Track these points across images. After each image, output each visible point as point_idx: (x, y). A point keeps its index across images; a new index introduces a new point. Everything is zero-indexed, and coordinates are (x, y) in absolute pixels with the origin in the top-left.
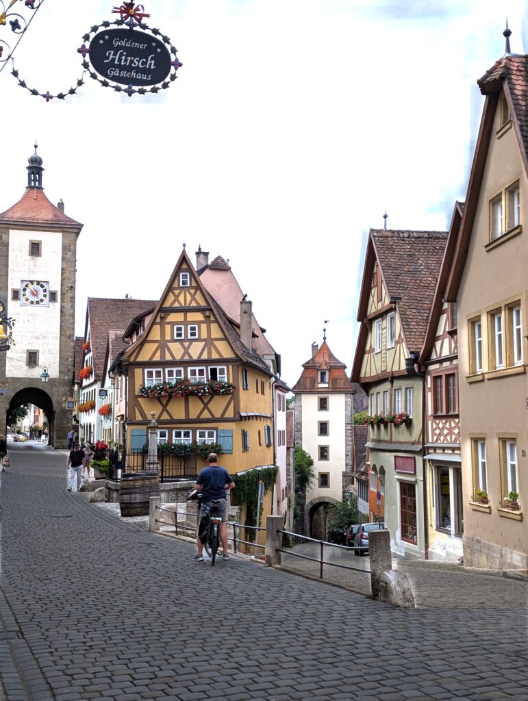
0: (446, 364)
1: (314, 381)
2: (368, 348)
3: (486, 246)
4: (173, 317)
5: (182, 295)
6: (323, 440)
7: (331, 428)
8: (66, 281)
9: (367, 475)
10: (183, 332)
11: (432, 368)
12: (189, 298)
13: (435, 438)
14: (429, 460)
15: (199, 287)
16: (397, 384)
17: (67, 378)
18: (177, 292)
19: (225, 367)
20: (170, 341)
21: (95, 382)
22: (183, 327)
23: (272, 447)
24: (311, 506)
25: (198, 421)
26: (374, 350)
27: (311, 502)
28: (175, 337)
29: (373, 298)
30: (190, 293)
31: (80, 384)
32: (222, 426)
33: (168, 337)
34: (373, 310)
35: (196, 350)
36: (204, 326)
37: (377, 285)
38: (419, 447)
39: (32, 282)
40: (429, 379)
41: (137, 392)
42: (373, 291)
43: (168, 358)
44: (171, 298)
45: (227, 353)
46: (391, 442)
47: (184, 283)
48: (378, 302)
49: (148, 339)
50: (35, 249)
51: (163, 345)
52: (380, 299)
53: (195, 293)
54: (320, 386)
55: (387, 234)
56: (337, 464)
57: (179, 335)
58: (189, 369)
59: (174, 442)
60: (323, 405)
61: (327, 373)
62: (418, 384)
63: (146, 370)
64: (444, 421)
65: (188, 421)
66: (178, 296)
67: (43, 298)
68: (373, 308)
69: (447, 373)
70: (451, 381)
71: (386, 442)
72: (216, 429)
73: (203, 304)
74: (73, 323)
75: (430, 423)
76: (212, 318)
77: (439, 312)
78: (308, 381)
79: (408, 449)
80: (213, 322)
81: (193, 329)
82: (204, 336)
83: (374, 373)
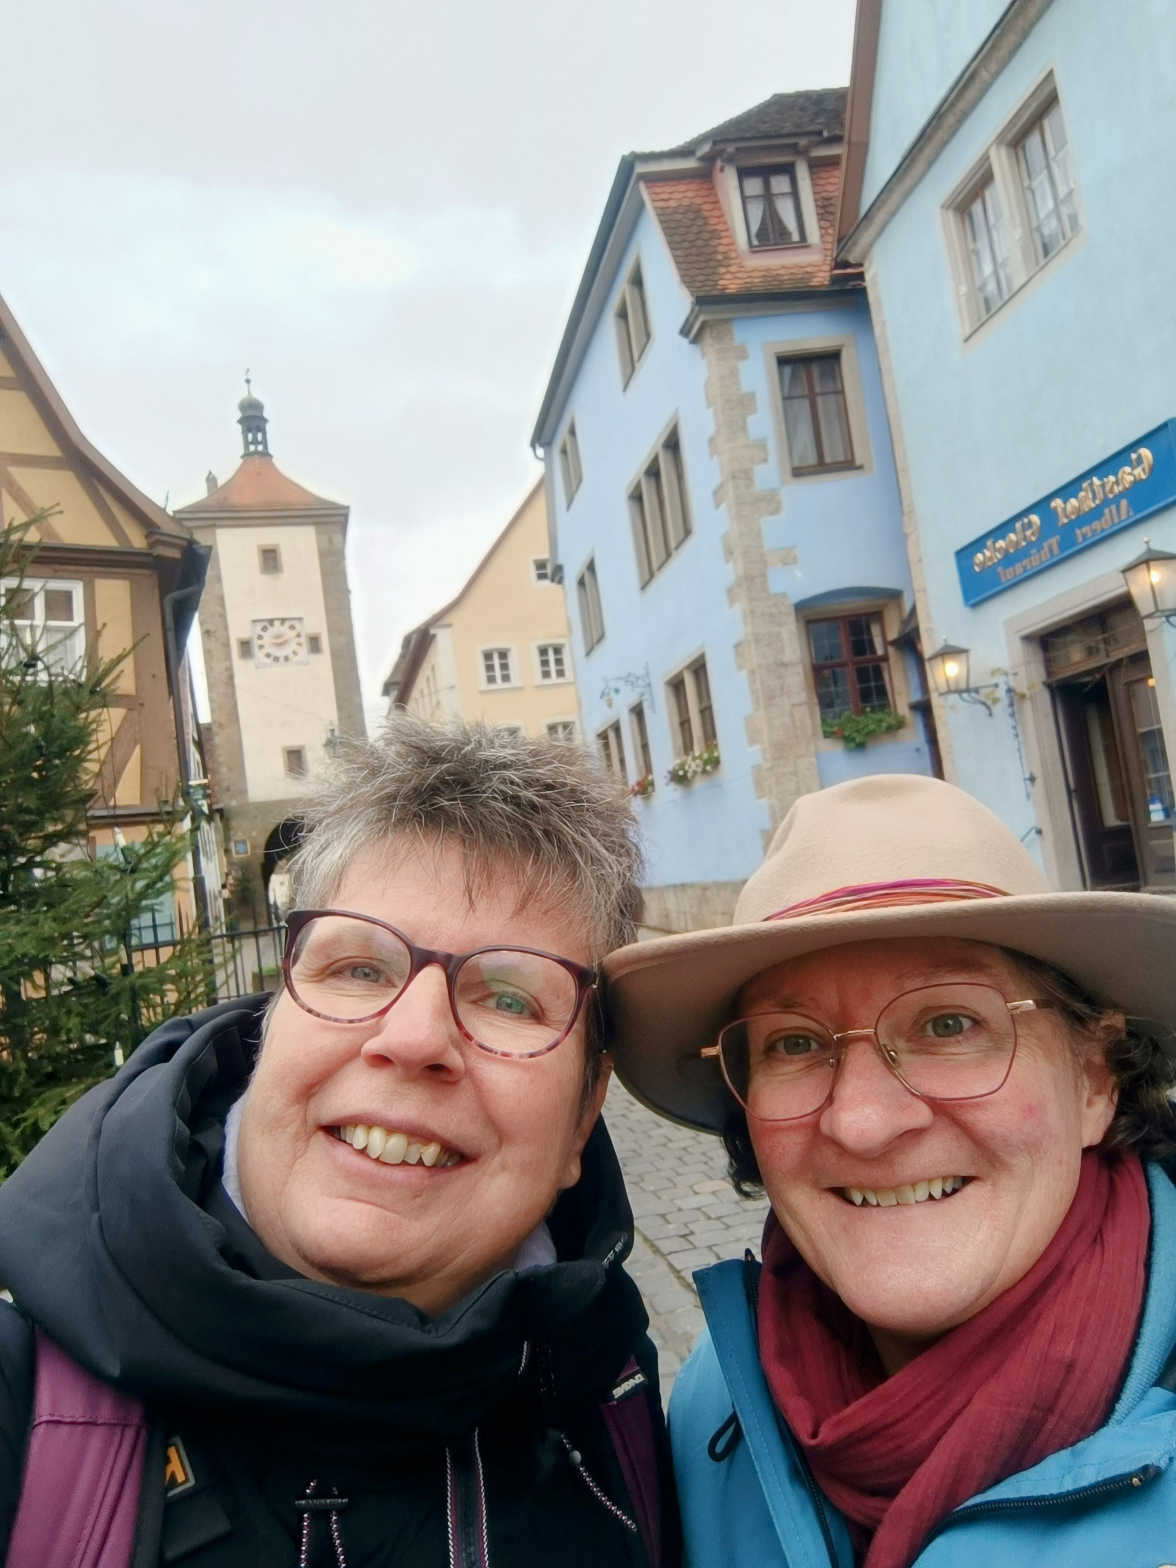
39: (271, 622)
50: (270, 559)
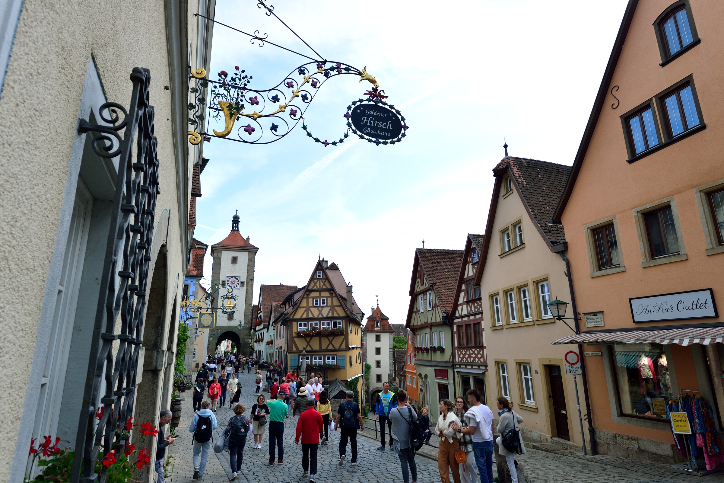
0: (465, 319)
1: (373, 326)
2: (415, 310)
3: (500, 255)
4: (313, 294)
5: (318, 283)
6: (378, 357)
7: (382, 351)
8: (249, 276)
9: (405, 376)
10: (318, 302)
11: (455, 321)
12: (322, 284)
13: (460, 359)
14: (457, 372)
15: (327, 278)
16: (434, 329)
17: (247, 326)
18: (315, 281)
19: (341, 321)
20: (311, 307)
21: (264, 328)
22: (318, 299)
23: (361, 364)
24: (372, 392)
25: (327, 350)
26: (419, 311)
27: (372, 390)
28: (314, 305)
29: (418, 283)
30: (322, 281)
31: (255, 330)
32: (339, 354)
33: (310, 305)
34: (418, 290)
35: (325, 312)
36: (330, 299)
37: (420, 277)
38: (451, 365)
39: (232, 277)
40: (455, 326)
41: (294, 335)
42: (418, 280)
43: (311, 316)
44: (312, 284)
45: (342, 314)
46: (431, 361)
47: (319, 276)
48: (421, 286)
49: (300, 306)
50: (235, 260)
51: (308, 309)
52: (422, 284)
53: (325, 281)
54: (376, 329)
55: (424, 251)
56: (386, 370)
57: (316, 304)
58: (322, 322)
59: (313, 363)
60: (378, 339)
61: (380, 322)
62: (448, 330)
63: (299, 323)
64: (465, 350)
65: (321, 351)
66: (316, 283)
67: (237, 285)
68: (418, 289)
69: (466, 323)
70: (469, 328)
71: (428, 361)
72: (336, 355)
73: (329, 287)
74: (252, 298)
75: (456, 351)
76: (334, 295)
77: (459, 291)
78: (370, 327)
79: (443, 365)
80: (335, 297)
81: (324, 300)
82: (330, 304)
83: (419, 323)
